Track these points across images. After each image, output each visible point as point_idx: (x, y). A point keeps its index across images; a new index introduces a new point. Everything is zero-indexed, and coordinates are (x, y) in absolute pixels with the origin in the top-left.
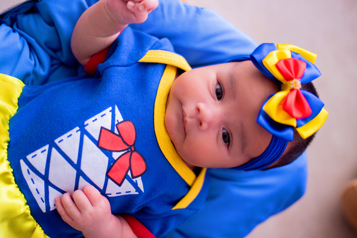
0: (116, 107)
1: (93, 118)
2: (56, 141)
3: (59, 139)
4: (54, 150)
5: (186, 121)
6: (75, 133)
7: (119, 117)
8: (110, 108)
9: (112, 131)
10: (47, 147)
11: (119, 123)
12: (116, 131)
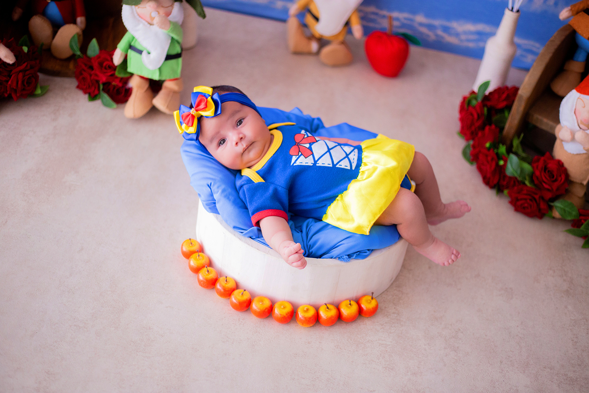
0: (292, 164)
1: (307, 164)
2: (331, 166)
3: (329, 166)
4: (335, 163)
5: (246, 146)
6: (320, 163)
7: (294, 158)
8: (295, 165)
9: (302, 154)
10: (337, 166)
11: (296, 156)
12: (300, 153)
